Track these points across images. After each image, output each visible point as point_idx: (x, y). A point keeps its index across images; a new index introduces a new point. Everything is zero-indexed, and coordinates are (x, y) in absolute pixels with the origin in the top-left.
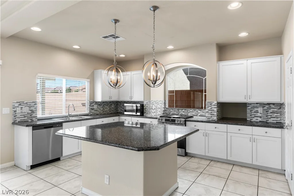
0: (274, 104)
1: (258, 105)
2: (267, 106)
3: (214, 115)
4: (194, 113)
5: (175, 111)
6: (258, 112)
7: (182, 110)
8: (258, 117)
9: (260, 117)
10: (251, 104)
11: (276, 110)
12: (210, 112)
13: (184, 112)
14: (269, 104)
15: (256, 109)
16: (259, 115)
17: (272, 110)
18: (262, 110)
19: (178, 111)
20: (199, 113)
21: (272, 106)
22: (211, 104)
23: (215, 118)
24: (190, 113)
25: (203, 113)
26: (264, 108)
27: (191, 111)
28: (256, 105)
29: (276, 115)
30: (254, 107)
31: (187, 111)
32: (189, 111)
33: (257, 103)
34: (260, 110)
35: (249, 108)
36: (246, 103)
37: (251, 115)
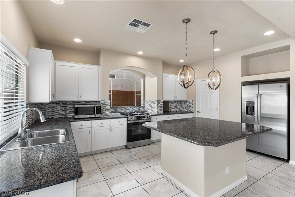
0: (179, 101)
1: (173, 102)
2: (177, 102)
3: (161, 109)
4: (130, 110)
5: (113, 110)
6: (173, 106)
7: (120, 108)
8: (173, 108)
9: (174, 109)
10: (170, 101)
11: (179, 104)
12: (159, 107)
13: (122, 110)
14: (177, 101)
15: (173, 104)
16: (174, 107)
17: (178, 104)
18: (175, 105)
19: (117, 109)
20: (134, 109)
21: (178, 102)
22: (160, 102)
23: (162, 112)
24: (127, 110)
25: (137, 109)
26: (176, 103)
27: (128, 108)
28: (172, 102)
29: (179, 107)
30: (172, 103)
31: (125, 109)
32: (126, 109)
33: (173, 101)
34: (174, 104)
35: (170, 104)
36: (168, 101)
37: (171, 108)
